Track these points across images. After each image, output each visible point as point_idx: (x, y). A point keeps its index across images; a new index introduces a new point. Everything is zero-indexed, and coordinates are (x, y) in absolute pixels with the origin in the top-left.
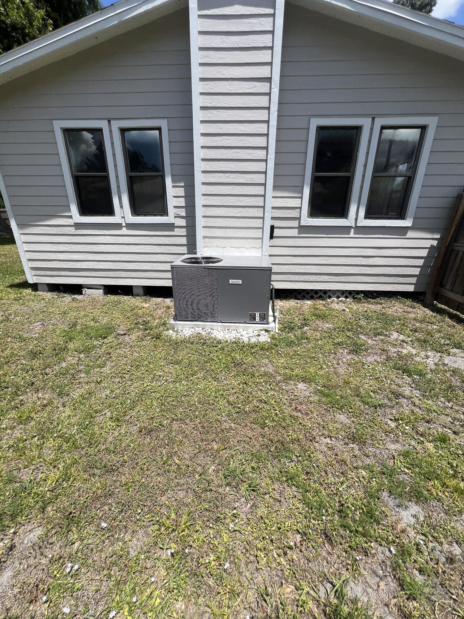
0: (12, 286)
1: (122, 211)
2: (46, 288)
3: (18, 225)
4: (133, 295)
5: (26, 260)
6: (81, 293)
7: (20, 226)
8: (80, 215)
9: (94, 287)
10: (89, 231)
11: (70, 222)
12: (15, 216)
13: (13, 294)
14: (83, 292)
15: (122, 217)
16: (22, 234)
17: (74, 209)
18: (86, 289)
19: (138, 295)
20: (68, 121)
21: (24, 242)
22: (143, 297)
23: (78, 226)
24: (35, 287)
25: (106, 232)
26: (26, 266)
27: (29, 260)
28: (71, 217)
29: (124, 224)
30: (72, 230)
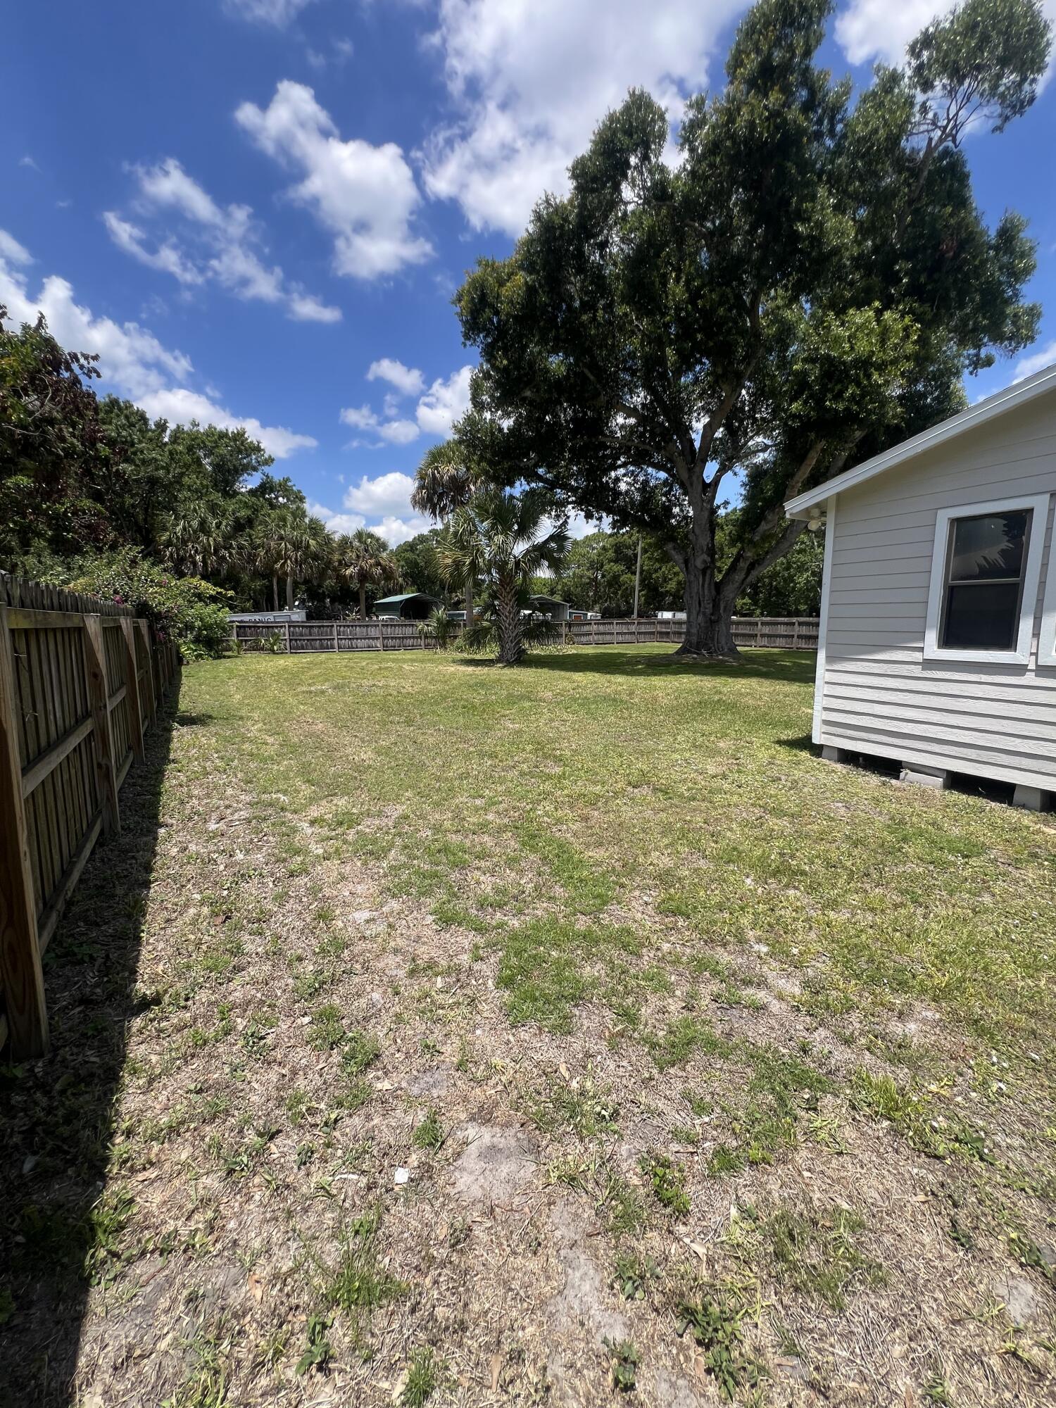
0: (780, 742)
1: (1035, 643)
2: (836, 755)
3: (827, 657)
4: (1010, 804)
5: (820, 708)
6: (897, 778)
7: (830, 659)
8: (940, 647)
9: (927, 770)
10: (949, 673)
11: (918, 656)
12: (829, 644)
13: (783, 754)
14: (902, 775)
15: (1032, 654)
16: (827, 670)
17: (932, 637)
18: (908, 771)
19: (1024, 806)
20: (983, 505)
21: (827, 683)
22: (1038, 814)
23: (929, 664)
24: (817, 750)
25: (984, 678)
26: (819, 716)
27: (825, 709)
28: (922, 649)
29: (1032, 666)
30: (917, 671)
